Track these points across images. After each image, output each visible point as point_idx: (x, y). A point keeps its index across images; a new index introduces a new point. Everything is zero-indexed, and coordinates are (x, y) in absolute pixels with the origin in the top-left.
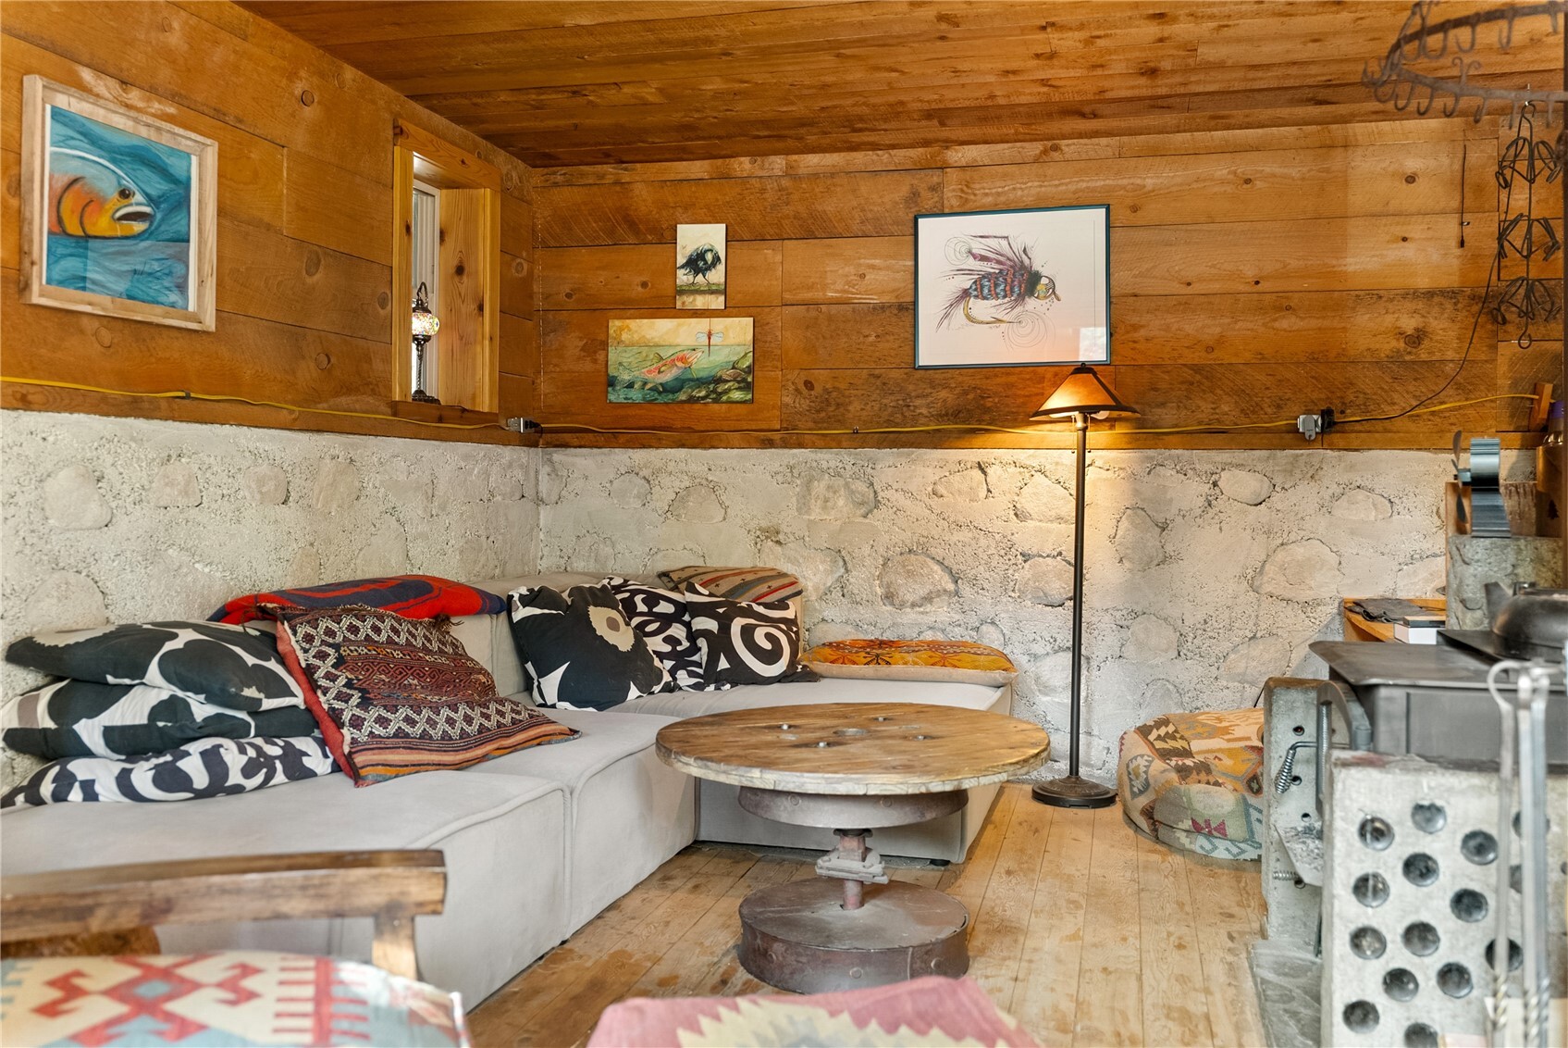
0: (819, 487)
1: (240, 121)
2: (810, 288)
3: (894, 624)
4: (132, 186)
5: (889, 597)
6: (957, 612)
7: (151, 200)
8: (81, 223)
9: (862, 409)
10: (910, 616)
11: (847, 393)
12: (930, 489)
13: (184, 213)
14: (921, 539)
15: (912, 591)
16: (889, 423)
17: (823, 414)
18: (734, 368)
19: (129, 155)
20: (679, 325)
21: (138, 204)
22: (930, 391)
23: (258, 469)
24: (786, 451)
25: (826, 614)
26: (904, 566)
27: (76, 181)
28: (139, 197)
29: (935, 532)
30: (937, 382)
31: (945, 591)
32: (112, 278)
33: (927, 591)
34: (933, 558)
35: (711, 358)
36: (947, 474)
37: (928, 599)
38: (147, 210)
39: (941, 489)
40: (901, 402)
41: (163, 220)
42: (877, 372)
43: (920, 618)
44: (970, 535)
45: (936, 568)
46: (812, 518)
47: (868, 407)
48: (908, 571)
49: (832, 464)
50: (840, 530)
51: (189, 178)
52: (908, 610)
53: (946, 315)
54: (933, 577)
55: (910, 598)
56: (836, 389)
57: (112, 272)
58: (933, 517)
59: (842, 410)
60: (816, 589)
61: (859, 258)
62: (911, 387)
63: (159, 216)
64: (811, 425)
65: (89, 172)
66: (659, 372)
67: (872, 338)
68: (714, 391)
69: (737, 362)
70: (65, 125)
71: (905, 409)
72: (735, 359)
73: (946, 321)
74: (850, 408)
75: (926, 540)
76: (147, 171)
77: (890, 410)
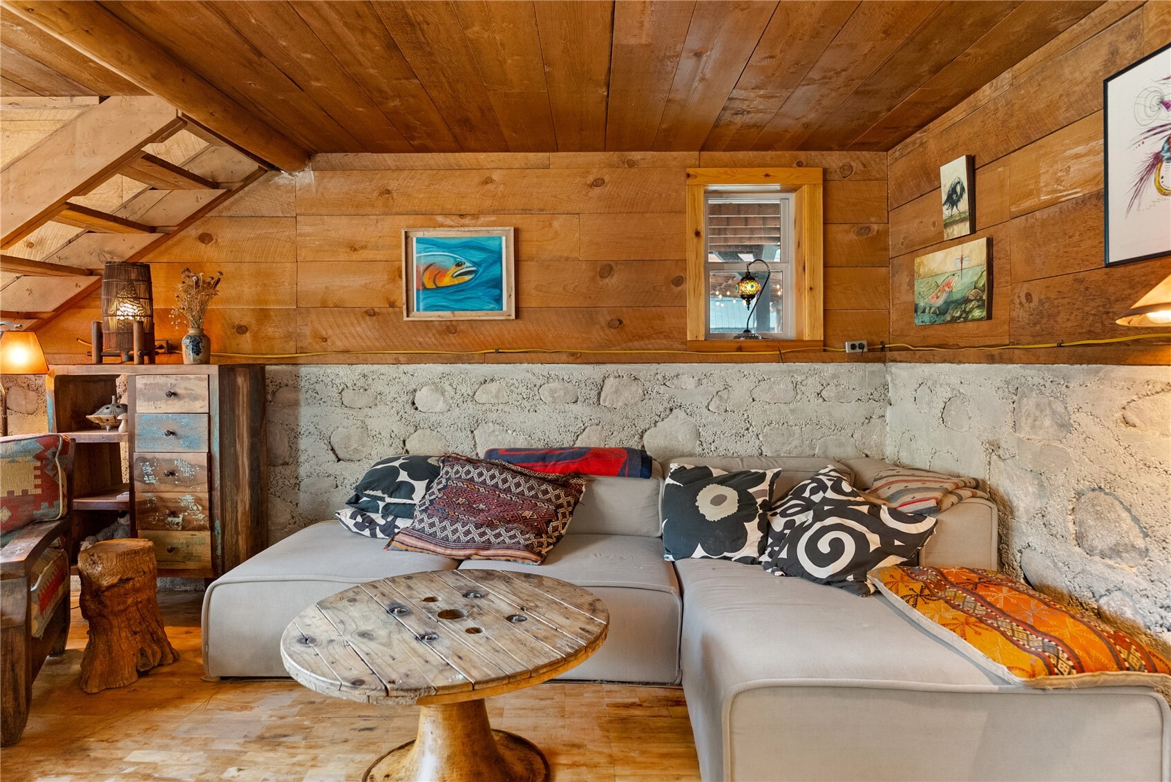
0: (1029, 404)
1: (542, 210)
2: (1029, 194)
3: (1083, 571)
4: (463, 260)
5: (1080, 539)
6: (1144, 578)
7: (475, 264)
8: (434, 283)
9: (1068, 320)
10: (1098, 566)
11: (1056, 302)
12: (1118, 415)
13: (499, 265)
14: (1109, 476)
15: (1102, 539)
16: (1091, 334)
17: (1038, 327)
18: (975, 288)
19: (461, 247)
20: (947, 255)
21: (468, 266)
22: (1129, 291)
23: (550, 385)
24: (1004, 366)
25: (1030, 539)
26: (1094, 506)
27: (430, 265)
28: (468, 264)
29: (1122, 470)
30: (1137, 279)
31: (1133, 546)
32: (452, 303)
33: (1114, 542)
34: (1122, 503)
35: (963, 281)
36: (1135, 397)
37: (1115, 552)
38: (474, 269)
39: (1132, 417)
40: (1101, 309)
41: (483, 272)
42: (1081, 276)
43: (1108, 573)
44: (1159, 480)
45: (1125, 515)
46: (1021, 436)
47: (1072, 317)
48: (1097, 512)
49: (1037, 380)
50: (1041, 453)
51: (501, 248)
52: (1097, 558)
53: (1137, 193)
54: (1120, 526)
55: (1099, 544)
56: (1048, 298)
57: (453, 300)
58: (1121, 451)
59: (1052, 322)
60: (1027, 511)
61: (1065, 151)
62: (1111, 289)
63: (481, 270)
64: (1030, 339)
65: (437, 260)
66: (937, 298)
67: (1077, 237)
68: (964, 311)
69: (976, 282)
70: (423, 243)
71: (1104, 316)
72: (976, 279)
73: (1136, 201)
74: (1059, 319)
75: (1113, 478)
76: (472, 252)
77: (1091, 318)
